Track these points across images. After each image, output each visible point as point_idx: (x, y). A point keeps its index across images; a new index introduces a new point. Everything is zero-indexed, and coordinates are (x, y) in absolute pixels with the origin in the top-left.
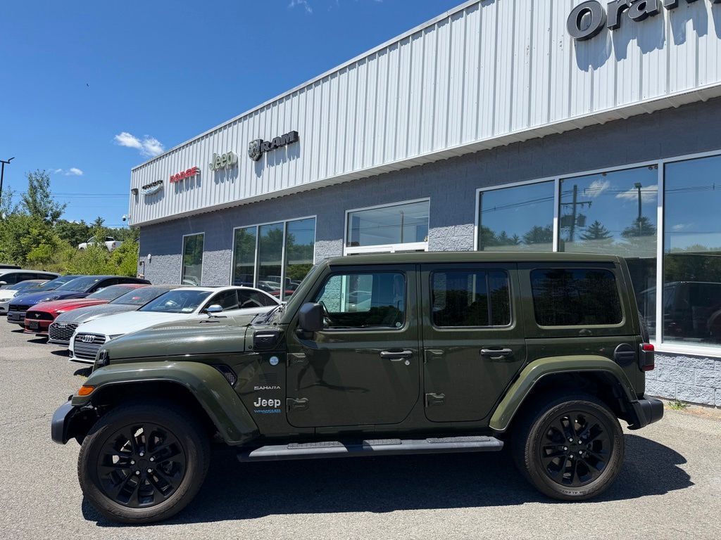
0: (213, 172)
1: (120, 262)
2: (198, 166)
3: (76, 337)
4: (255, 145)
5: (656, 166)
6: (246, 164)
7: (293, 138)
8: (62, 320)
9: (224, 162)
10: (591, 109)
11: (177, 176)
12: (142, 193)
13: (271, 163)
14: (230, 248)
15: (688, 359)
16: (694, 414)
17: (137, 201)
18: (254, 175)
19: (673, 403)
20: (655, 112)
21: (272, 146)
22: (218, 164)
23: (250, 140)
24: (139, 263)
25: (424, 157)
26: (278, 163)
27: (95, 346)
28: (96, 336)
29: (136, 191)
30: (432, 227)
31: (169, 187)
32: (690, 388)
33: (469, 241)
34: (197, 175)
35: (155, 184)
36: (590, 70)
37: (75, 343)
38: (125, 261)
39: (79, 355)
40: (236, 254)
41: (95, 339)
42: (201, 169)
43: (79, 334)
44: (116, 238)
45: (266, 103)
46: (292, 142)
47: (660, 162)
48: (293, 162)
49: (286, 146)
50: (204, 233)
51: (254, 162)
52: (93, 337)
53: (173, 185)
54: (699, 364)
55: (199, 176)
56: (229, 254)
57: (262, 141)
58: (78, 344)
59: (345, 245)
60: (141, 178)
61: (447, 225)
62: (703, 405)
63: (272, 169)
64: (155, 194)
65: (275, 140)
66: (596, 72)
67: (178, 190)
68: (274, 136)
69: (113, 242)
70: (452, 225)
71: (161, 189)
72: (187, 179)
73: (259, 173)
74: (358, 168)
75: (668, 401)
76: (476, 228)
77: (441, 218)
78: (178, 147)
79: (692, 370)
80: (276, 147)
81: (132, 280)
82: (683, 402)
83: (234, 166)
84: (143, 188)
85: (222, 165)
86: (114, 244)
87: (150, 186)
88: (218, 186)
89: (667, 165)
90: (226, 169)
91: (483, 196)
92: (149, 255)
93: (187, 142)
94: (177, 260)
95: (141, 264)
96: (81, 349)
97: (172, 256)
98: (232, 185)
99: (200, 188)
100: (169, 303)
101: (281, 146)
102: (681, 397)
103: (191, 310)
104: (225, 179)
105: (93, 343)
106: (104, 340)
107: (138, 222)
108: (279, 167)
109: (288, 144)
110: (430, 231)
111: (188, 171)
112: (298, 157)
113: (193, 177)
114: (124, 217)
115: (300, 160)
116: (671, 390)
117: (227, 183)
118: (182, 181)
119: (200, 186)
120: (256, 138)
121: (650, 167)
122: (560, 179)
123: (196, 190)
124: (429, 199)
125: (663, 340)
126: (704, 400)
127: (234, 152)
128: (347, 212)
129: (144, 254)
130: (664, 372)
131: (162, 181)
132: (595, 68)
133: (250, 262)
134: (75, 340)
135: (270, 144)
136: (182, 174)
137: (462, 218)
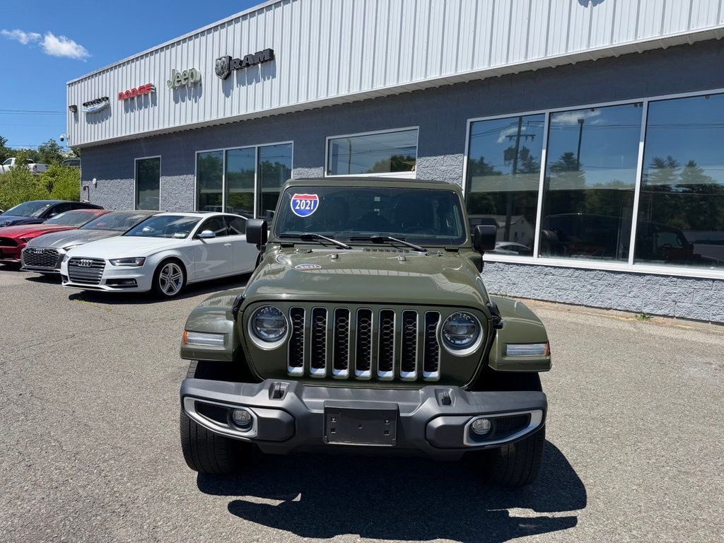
0: (172, 90)
1: (50, 187)
2: (152, 82)
3: (69, 262)
4: (224, 62)
5: (641, 104)
6: (212, 83)
7: (268, 57)
8: (38, 244)
9: (185, 79)
10: (589, 46)
11: (127, 93)
12: (82, 111)
13: (241, 83)
14: (193, 173)
15: (655, 278)
16: (658, 324)
17: (76, 119)
18: (222, 95)
19: (639, 315)
20: (644, 52)
21: (244, 64)
22: (178, 81)
23: (216, 57)
24: (82, 188)
26: (250, 83)
27: (94, 270)
28: (94, 260)
29: (75, 108)
30: (420, 156)
31: (117, 106)
32: (654, 303)
33: (458, 171)
34: (152, 93)
35: (99, 101)
36: (589, 6)
37: (69, 268)
38: (56, 187)
39: (74, 279)
40: (200, 180)
41: (93, 264)
42: (157, 86)
43: (73, 258)
44: (36, 160)
45: (234, 16)
46: (266, 61)
47: (645, 100)
48: (268, 82)
49: (260, 65)
50: (160, 156)
51: (220, 80)
52: (91, 261)
53: (121, 103)
54: (664, 282)
55: (154, 94)
56: (192, 179)
57: (230, 58)
58: (73, 269)
59: (326, 173)
60: (80, 94)
61: (436, 155)
62: (664, 316)
63: (243, 89)
64: (99, 112)
65: (247, 58)
66: (595, 8)
67: (128, 108)
68: (245, 53)
69: (34, 164)
70: (441, 155)
71: (107, 107)
72: (139, 96)
73: (227, 94)
74: (344, 93)
75: (635, 314)
76: (466, 158)
77: (431, 147)
78: (125, 60)
79: (657, 286)
80: (248, 65)
82: (648, 314)
83: (197, 85)
84: (84, 104)
85: (184, 82)
86: (36, 166)
87: (93, 103)
88: (178, 105)
89: (650, 103)
90: (187, 87)
91: (473, 127)
92: (95, 180)
93: (137, 55)
94: (131, 184)
95: (85, 189)
96: (76, 273)
97: (122, 181)
98: (195, 105)
99: (156, 108)
101: (254, 64)
102: (646, 310)
103: (183, 235)
104: (187, 98)
105: (91, 267)
106: (104, 264)
107: (79, 143)
108: (251, 87)
109: (262, 62)
110: (418, 161)
111: (141, 88)
112: (274, 76)
113: (146, 95)
114: (62, 137)
115: (276, 81)
116: (638, 304)
117: (189, 102)
118: (133, 98)
119: (155, 105)
120: (223, 54)
121: (635, 104)
122: (550, 113)
123: (151, 109)
124: (418, 127)
125: (635, 262)
126: (665, 312)
127: (197, 70)
128: (327, 138)
129: (87, 177)
130: (633, 289)
131: (107, 98)
132: (594, 5)
133: (217, 188)
134: (69, 265)
135: (241, 62)
136: (134, 90)
137: (453, 147)
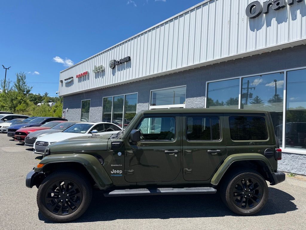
0: (95, 73)
1: (55, 111)
3: (36, 143)
4: (112, 62)
5: (283, 72)
6: (109, 70)
7: (128, 59)
8: (30, 136)
9: (99, 69)
10: (256, 48)
11: (79, 75)
13: (119, 70)
14: (101, 106)
15: (296, 155)
16: (299, 179)
17: (62, 85)
18: (112, 75)
19: (289, 174)
20: (283, 49)
21: (119, 63)
22: (97, 70)
23: (110, 60)
24: (63, 112)
25: (184, 68)
26: (122, 70)
27: (44, 147)
28: (45, 142)
29: (62, 81)
30: (187, 98)
31: (76, 80)
32: (297, 168)
33: (203, 104)
34: (88, 75)
35: (70, 78)
36: (255, 31)
37: (36, 145)
38: (57, 111)
39: (37, 150)
40: (104, 108)
41: (44, 144)
42: (89, 72)
43: (37, 142)
44: (53, 101)
45: (117, 44)
46: (128, 61)
47: (285, 71)
48: (128, 69)
49: (125, 63)
50: (90, 99)
51: (111, 69)
52: (43, 143)
53: (77, 79)
54: (301, 158)
56: (101, 108)
57: (115, 60)
59: (150, 105)
60: (64, 76)
61: (193, 97)
62: (302, 175)
63: (119, 72)
64: (70, 83)
65: (121, 60)
66: (258, 32)
67: (80, 81)
68: (120, 58)
69: (52, 103)
70: (195, 97)
71: (72, 81)
72: (83, 76)
73: (114, 74)
74: (156, 72)
75: (287, 173)
76: (206, 98)
77: (191, 94)
78: (80, 63)
79: (297, 160)
80: (121, 63)
81: (60, 119)
82: (294, 174)
83: (103, 71)
84: (65, 80)
85: (98, 71)
86: (53, 104)
87: (68, 79)
88: (96, 79)
89: (288, 72)
90: (100, 72)
91: (209, 85)
92: (67, 109)
93: (83, 61)
94: (79, 111)
95: (64, 112)
96: (38, 148)
97: (77, 109)
98: (102, 79)
100: (76, 129)
101: (123, 63)
102: (293, 172)
103: (84, 132)
104: (99, 76)
105: (43, 145)
106: (48, 144)
107: (62, 95)
108: (122, 72)
109: (126, 62)
110: (186, 100)
111: (84, 73)
112: (130, 67)
113: (86, 76)
114: (57, 92)
115: (131, 69)
116: (289, 168)
117: (100, 78)
118: (81, 77)
119: (89, 79)
120: (113, 59)
121: (281, 73)
122: (242, 78)
123: (87, 81)
124: (186, 86)
125: (285, 147)
126: (303, 173)
127: (103, 65)
128: (151, 91)
129: (65, 108)
130: (286, 161)
131: (73, 77)
132: (257, 30)
133: (109, 112)
134: (36, 144)
135: (119, 62)
136: (81, 74)
137: (199, 94)
